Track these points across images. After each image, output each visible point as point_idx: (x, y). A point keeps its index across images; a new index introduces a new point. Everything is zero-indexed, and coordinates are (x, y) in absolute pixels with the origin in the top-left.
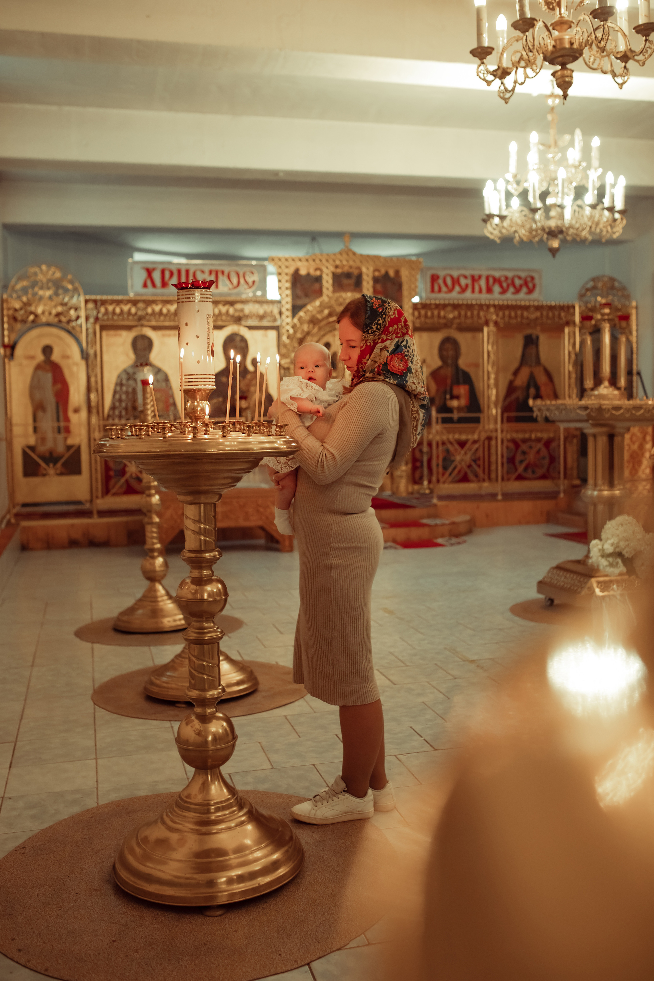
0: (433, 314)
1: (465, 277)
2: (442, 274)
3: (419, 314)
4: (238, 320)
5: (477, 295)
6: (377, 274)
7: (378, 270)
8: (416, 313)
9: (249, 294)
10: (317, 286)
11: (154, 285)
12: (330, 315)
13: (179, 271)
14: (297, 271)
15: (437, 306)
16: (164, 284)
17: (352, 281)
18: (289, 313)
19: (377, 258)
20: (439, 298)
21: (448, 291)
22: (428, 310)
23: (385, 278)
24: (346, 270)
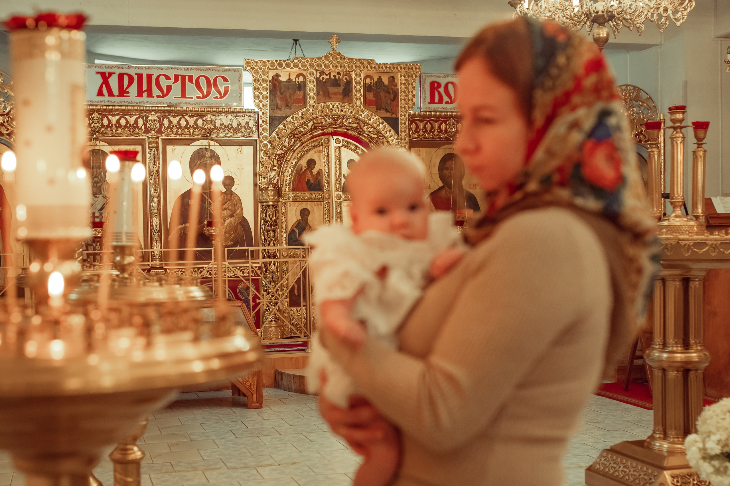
0: (432, 127)
2: (443, 82)
3: (417, 127)
4: (207, 134)
6: (368, 81)
7: (371, 78)
8: (414, 126)
9: (222, 103)
10: (299, 94)
11: (111, 94)
12: (314, 128)
13: (140, 76)
14: (277, 76)
15: (438, 118)
16: (123, 92)
17: (341, 89)
18: (267, 126)
19: (370, 62)
20: (439, 110)
21: (450, 102)
22: (427, 123)
23: (377, 86)
24: (333, 76)
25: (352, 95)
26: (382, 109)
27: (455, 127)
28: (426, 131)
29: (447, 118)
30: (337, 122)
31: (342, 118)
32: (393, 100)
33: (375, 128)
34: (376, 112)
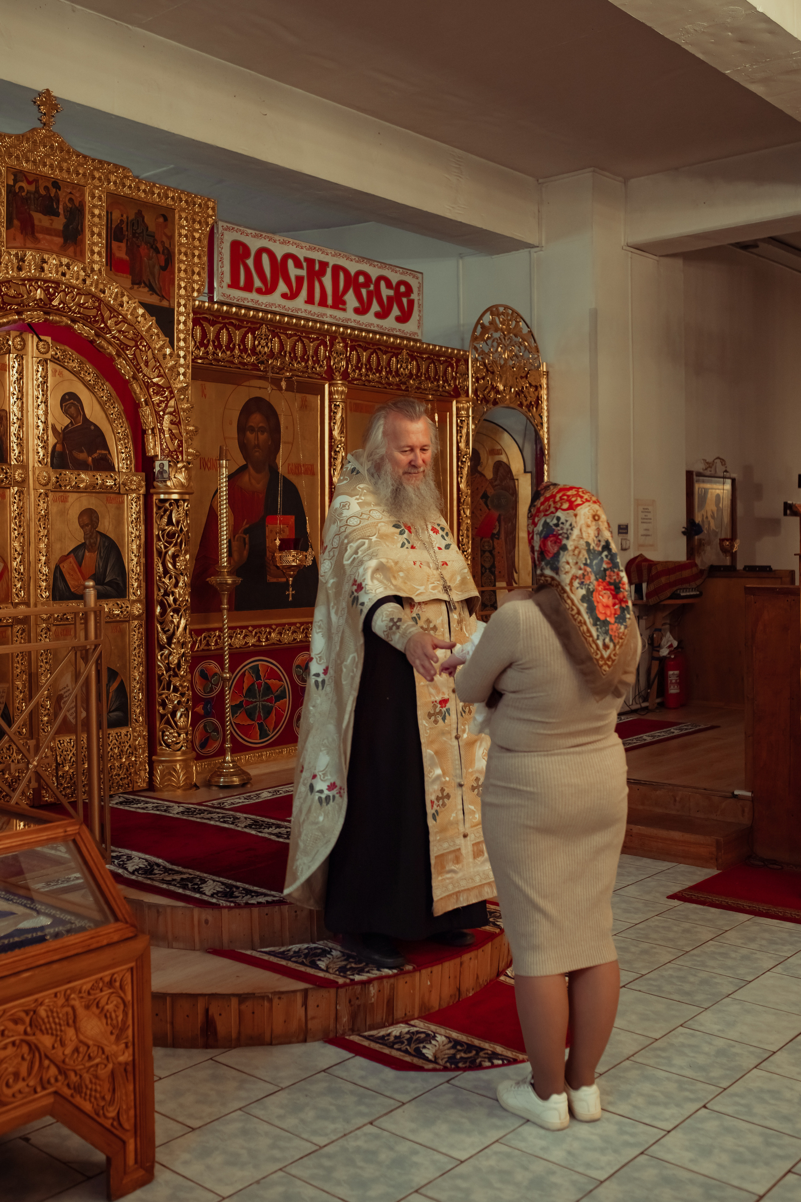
0: (230, 337)
1: (298, 264)
2: (253, 246)
3: (204, 334)
5: (315, 310)
6: (116, 215)
7: (123, 209)
15: (241, 321)
17: (59, 223)
19: (122, 172)
20: (246, 303)
21: (264, 290)
22: (222, 329)
23: (133, 229)
24: (42, 188)
25: (83, 242)
26: (143, 285)
27: (269, 344)
28: (220, 346)
29: (257, 323)
30: (54, 299)
31: (64, 291)
32: (164, 268)
33: (132, 326)
34: (131, 288)
